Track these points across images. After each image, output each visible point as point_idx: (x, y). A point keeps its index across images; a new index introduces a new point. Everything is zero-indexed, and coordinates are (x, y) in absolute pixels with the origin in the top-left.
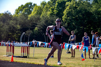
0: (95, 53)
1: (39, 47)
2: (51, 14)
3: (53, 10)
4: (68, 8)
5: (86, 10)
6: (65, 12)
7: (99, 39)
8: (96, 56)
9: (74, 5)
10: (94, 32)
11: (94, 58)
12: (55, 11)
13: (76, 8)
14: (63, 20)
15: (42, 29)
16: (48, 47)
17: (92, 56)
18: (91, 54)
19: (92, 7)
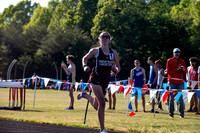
0: (156, 101)
1: (44, 88)
2: (69, 24)
3: (72, 15)
4: (102, 11)
5: (137, 16)
6: (96, 20)
7: (162, 73)
8: (157, 107)
9: (115, 6)
10: (153, 60)
11: (153, 111)
12: (76, 17)
13: (118, 11)
14: (93, 34)
15: (51, 53)
16: (61, 89)
17: (149, 107)
18: (147, 104)
19: (149, 9)
